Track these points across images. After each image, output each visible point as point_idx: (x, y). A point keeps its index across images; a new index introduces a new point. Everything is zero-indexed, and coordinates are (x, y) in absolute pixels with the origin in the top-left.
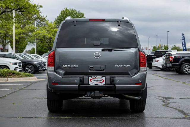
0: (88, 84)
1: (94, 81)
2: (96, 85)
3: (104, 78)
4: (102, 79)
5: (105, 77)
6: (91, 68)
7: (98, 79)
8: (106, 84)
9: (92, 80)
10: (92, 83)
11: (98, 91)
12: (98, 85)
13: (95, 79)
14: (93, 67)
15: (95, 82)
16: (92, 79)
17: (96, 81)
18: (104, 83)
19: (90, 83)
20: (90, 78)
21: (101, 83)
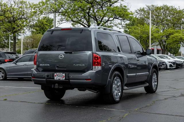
1: (58, 77)
2: (59, 79)
3: (64, 75)
4: (63, 75)
5: (65, 73)
7: (60, 75)
8: (65, 79)
9: (56, 76)
11: (57, 84)
12: (60, 79)
13: (58, 75)
14: (58, 65)
16: (56, 75)
18: (64, 78)
19: (55, 78)
20: (55, 74)
21: (62, 79)
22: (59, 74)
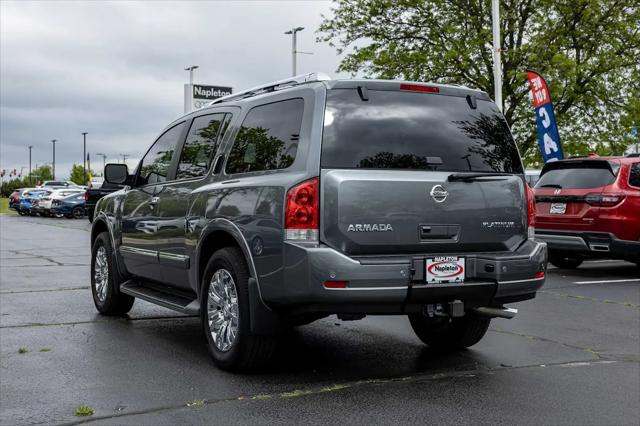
0: (424, 281)
1: (437, 272)
2: (443, 282)
3: (461, 262)
4: (459, 263)
5: (466, 258)
6: (425, 231)
7: (448, 265)
8: (467, 279)
9: (433, 270)
10: (433, 277)
11: (459, 301)
12: (447, 282)
13: (441, 266)
14: (428, 228)
15: (440, 273)
16: (432, 266)
17: (442, 270)
18: (462, 276)
19: (429, 277)
20: (429, 263)
21: (454, 278)
22: (443, 262)
